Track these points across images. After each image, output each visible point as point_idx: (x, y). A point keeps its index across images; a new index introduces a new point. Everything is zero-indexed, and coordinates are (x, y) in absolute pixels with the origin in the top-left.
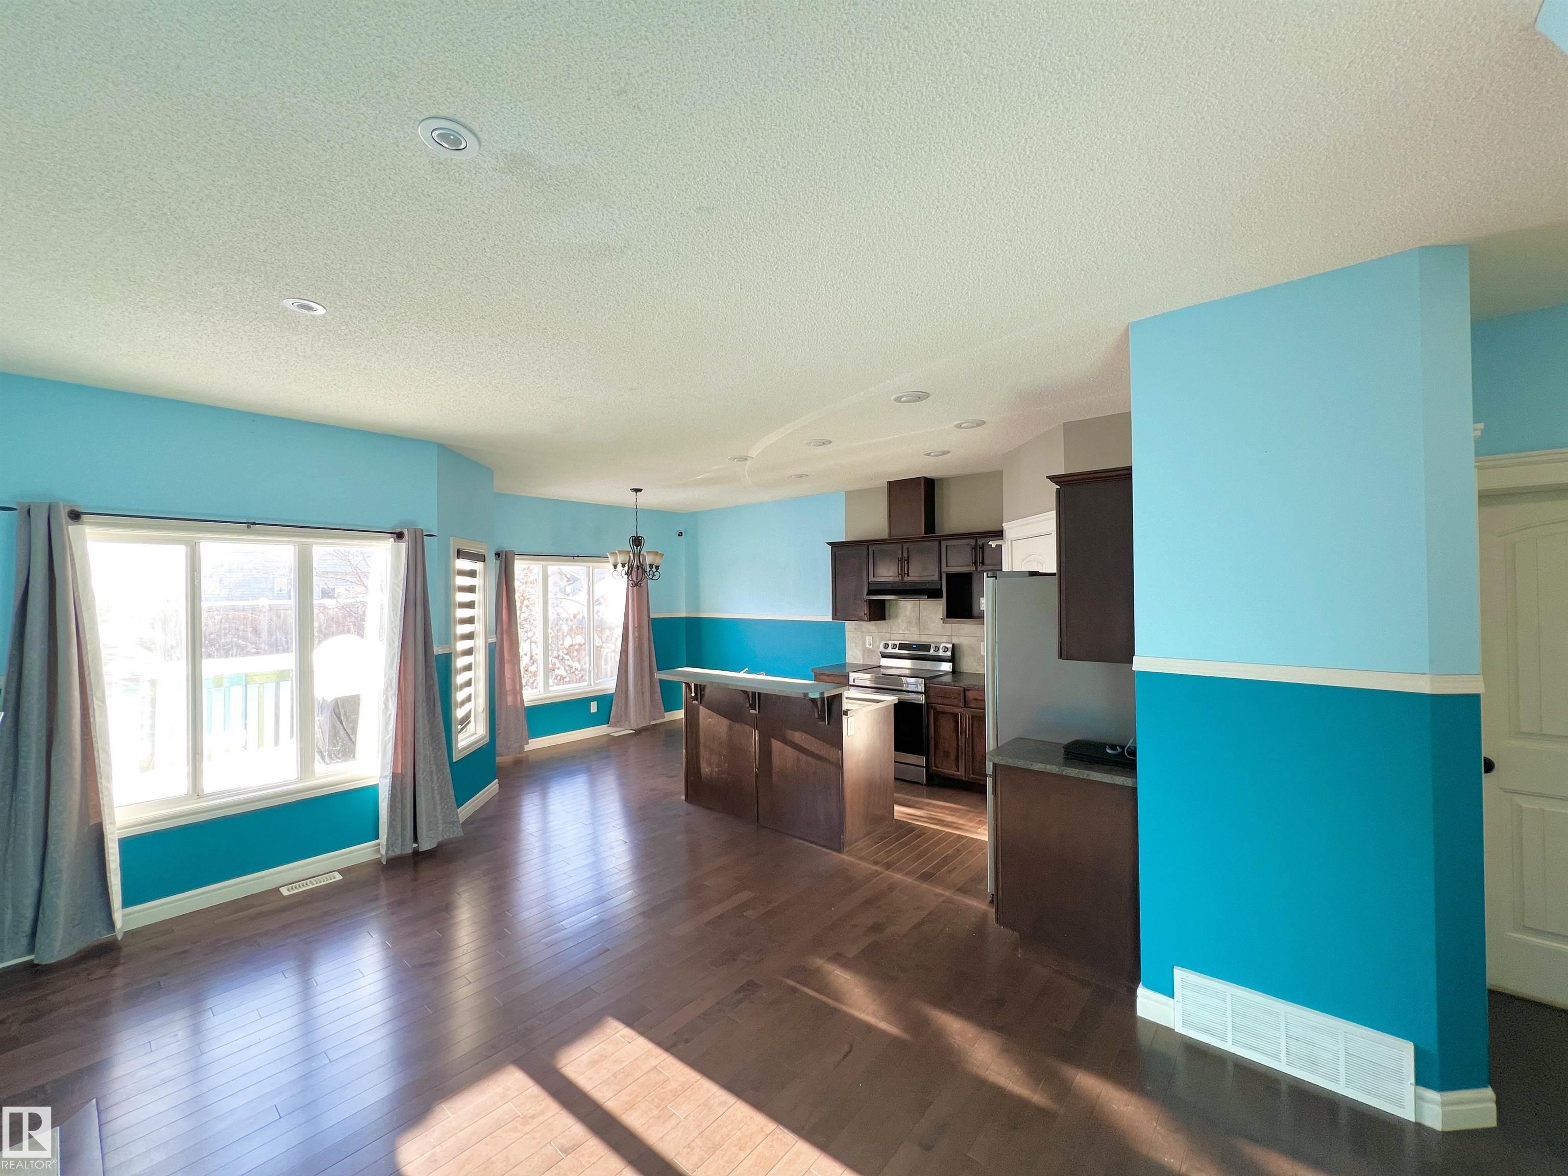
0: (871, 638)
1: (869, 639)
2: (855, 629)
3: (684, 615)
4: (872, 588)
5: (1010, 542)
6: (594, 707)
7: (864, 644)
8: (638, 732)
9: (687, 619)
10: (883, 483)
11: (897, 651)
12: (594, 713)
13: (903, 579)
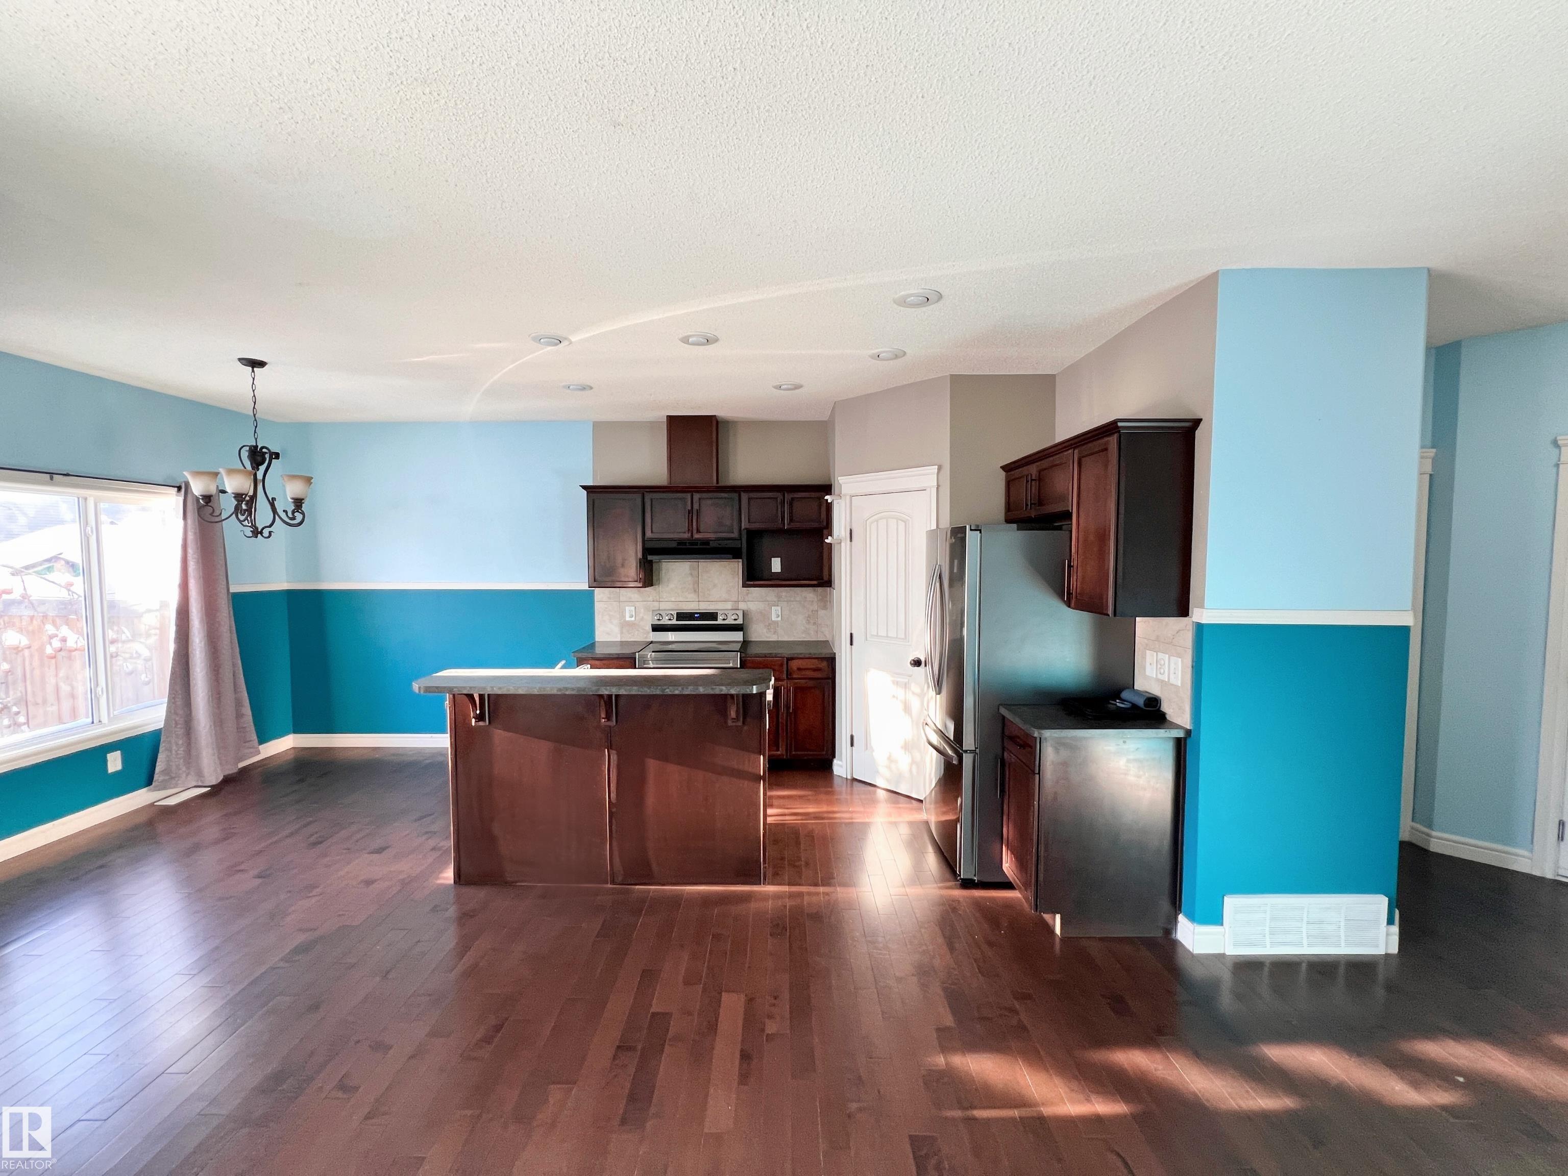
0: (633, 608)
1: (629, 610)
2: (609, 598)
3: (285, 586)
4: (649, 545)
5: (848, 497)
6: (114, 763)
7: (623, 616)
8: (216, 791)
9: (291, 595)
10: (662, 415)
11: (674, 622)
12: (117, 773)
13: (692, 536)
